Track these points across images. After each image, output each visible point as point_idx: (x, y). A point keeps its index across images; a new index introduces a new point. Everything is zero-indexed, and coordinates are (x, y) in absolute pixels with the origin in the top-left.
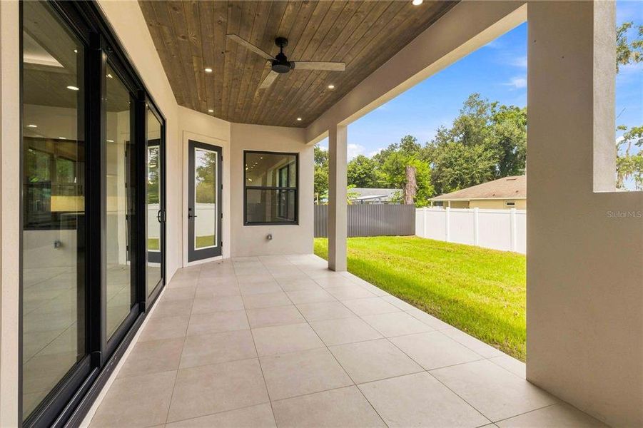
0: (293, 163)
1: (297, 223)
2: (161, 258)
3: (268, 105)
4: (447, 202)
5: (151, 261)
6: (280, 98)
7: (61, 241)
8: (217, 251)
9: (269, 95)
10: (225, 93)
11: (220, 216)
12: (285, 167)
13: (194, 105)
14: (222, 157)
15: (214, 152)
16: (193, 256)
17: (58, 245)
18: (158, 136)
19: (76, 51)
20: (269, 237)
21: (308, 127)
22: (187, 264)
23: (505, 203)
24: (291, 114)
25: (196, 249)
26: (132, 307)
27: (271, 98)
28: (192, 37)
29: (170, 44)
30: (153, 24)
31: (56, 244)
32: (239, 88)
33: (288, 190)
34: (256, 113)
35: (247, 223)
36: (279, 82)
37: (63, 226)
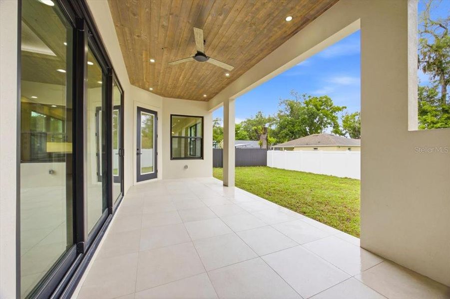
0: (199, 123)
1: (203, 159)
2: (121, 179)
3: (187, 86)
4: (282, 148)
5: (116, 182)
6: (195, 81)
7: (53, 170)
8: (155, 176)
9: (189, 79)
10: (161, 77)
11: (156, 154)
12: (194, 126)
13: (141, 84)
14: (157, 118)
15: (153, 115)
16: (140, 178)
17: (52, 172)
18: (119, 104)
19: (66, 44)
20: (186, 167)
21: (210, 101)
22: (136, 183)
23: (313, 148)
24: (200, 92)
25: (141, 174)
26: (103, 211)
27: (189, 81)
28: (144, 36)
29: (129, 41)
30: (119, 25)
31: (50, 172)
32: (170, 74)
33: (196, 139)
34: (179, 90)
35: (172, 158)
36: (196, 70)
37: (54, 160)
